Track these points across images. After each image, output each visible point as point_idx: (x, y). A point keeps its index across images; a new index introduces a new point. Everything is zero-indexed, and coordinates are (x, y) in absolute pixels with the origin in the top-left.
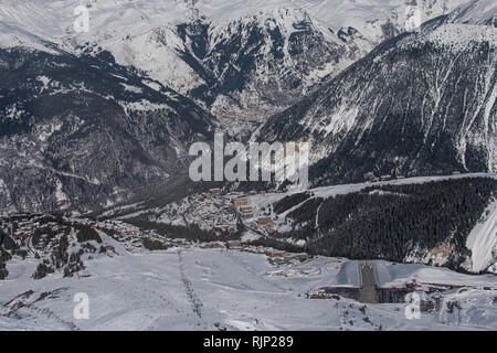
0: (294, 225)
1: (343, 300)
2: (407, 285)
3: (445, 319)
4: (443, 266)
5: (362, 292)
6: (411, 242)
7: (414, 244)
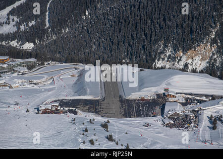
0: (18, 24)
1: (81, 114)
2: (158, 95)
3: (207, 137)
4: (202, 72)
5: (104, 104)
6: (161, 43)
7: (166, 46)
